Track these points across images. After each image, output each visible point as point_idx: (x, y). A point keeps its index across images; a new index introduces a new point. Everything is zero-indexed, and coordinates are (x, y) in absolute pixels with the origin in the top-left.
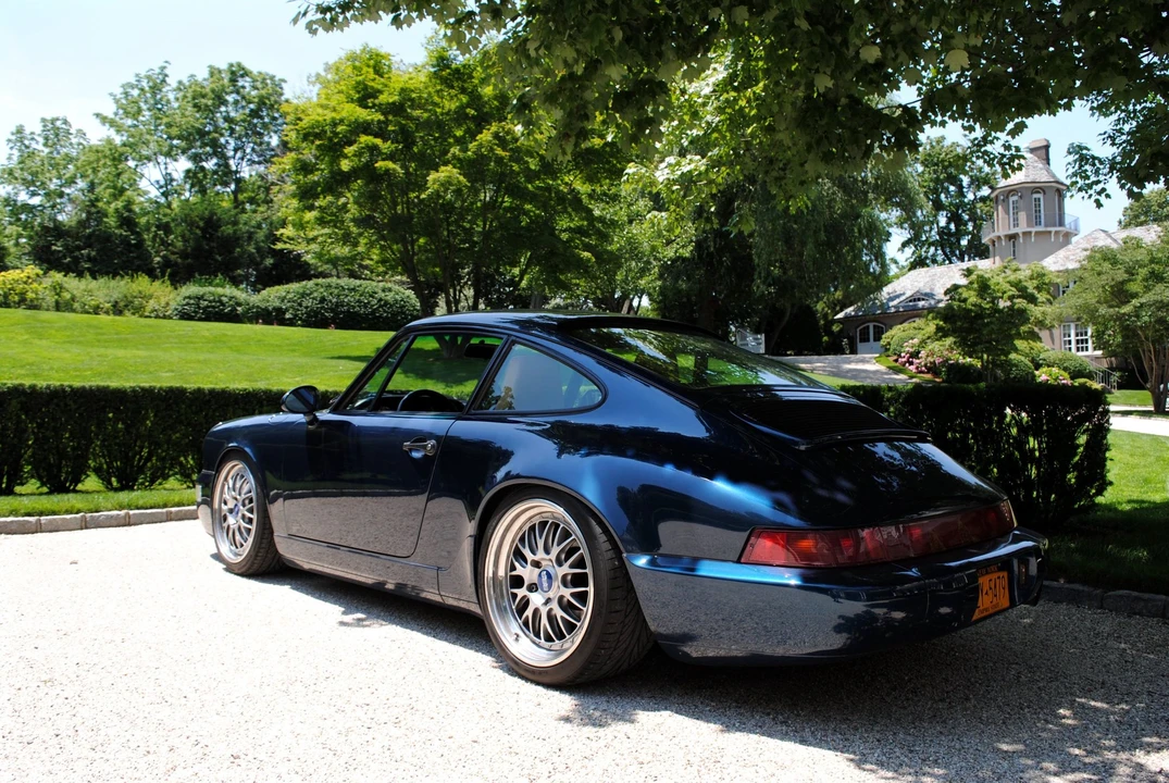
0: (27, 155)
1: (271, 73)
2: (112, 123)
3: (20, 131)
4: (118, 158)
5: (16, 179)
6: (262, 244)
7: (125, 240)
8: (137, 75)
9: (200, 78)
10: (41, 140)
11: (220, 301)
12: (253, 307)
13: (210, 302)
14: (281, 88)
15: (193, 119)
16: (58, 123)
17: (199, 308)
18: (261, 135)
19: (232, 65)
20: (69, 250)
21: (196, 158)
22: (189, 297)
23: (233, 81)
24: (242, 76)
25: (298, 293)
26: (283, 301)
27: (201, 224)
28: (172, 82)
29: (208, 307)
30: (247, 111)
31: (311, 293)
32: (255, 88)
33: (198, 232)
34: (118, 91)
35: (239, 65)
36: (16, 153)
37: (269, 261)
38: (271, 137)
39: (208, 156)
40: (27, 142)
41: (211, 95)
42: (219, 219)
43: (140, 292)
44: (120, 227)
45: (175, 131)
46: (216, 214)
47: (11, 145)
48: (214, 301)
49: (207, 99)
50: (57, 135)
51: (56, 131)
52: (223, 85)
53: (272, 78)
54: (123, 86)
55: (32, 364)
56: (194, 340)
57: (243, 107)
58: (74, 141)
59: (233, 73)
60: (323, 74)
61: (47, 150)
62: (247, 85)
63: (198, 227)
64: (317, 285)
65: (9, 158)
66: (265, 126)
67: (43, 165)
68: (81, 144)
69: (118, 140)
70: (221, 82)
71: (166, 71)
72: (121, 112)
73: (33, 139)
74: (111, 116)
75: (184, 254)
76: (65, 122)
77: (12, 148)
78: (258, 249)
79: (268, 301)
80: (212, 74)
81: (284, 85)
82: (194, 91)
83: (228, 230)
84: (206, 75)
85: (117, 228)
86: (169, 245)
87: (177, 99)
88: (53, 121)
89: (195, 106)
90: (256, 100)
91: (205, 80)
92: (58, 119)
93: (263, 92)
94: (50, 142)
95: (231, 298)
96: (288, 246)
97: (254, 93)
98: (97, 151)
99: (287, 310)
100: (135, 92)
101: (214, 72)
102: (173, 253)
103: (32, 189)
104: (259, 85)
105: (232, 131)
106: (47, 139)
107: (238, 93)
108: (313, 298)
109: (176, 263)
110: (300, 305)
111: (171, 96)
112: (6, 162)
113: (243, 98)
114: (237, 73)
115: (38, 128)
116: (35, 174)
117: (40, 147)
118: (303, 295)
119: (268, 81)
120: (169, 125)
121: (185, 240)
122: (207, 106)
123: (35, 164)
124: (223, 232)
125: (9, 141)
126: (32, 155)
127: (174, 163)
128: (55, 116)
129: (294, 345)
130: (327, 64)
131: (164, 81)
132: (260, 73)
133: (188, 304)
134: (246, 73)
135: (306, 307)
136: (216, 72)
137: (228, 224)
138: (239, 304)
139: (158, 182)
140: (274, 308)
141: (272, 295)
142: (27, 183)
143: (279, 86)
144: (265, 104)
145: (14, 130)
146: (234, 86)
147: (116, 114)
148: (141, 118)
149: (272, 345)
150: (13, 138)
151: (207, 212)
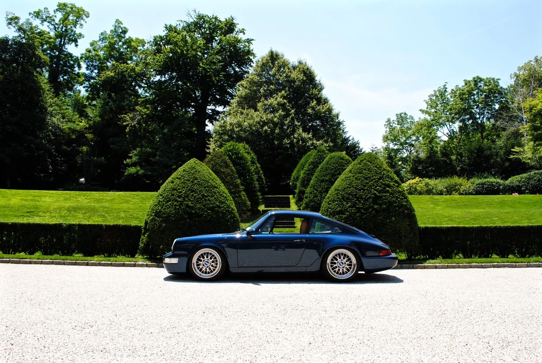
0: (392, 129)
1: (492, 77)
2: (427, 112)
3: (389, 120)
4: (430, 126)
5: (389, 139)
6: (503, 157)
7: (445, 162)
8: (434, 91)
9: (460, 86)
10: (396, 123)
11: (492, 185)
12: (507, 186)
13: (488, 185)
14: (498, 83)
15: (460, 105)
16: (403, 115)
17: (484, 188)
18: (491, 105)
19: (475, 78)
20: (424, 168)
21: (463, 121)
22: (479, 184)
23: (476, 84)
24: (480, 82)
25: (527, 178)
26: (520, 182)
27: (476, 151)
28: (449, 90)
29: (487, 187)
30: (483, 96)
31: (533, 178)
32: (486, 85)
33: (475, 155)
34: (427, 99)
35: (478, 77)
36: (388, 129)
37: (507, 164)
38: (495, 105)
39: (469, 119)
40: (391, 125)
41: (467, 93)
42: (483, 148)
43: (455, 183)
44: (442, 157)
45: (454, 111)
46: (481, 146)
47: (386, 126)
48: (490, 185)
49: (465, 95)
50: (402, 120)
51: (402, 118)
52: (472, 88)
53: (493, 79)
54: (429, 96)
55: (448, 216)
56: (492, 203)
57: (481, 95)
58: (409, 121)
59: (475, 81)
60: (518, 72)
61: (399, 126)
62: (482, 85)
63: (474, 153)
64: (535, 174)
65: (386, 132)
66: (492, 101)
67: (399, 133)
68: (412, 121)
69: (429, 118)
70: (471, 86)
71: (446, 86)
72: (429, 107)
73: (394, 123)
74: (426, 109)
75: (469, 165)
76: (405, 114)
77: (386, 128)
78: (502, 159)
79: (513, 183)
80: (466, 84)
81: (499, 81)
82: (460, 93)
83: (488, 152)
84: (464, 84)
85: (441, 157)
86: (463, 162)
87: (451, 97)
88: (401, 114)
89: (461, 99)
90: (487, 91)
91: (463, 86)
92: (402, 113)
93: (490, 87)
94: (400, 123)
95: (497, 183)
96: (515, 156)
97: (486, 87)
98: (421, 124)
99: (522, 186)
100: (434, 98)
101: (467, 83)
102: (465, 165)
103: (394, 142)
104: (488, 84)
105: (478, 106)
106: (398, 122)
107: (478, 89)
108: (534, 180)
109: (467, 169)
110: (528, 183)
111: (449, 96)
112: (385, 134)
113: (481, 91)
114: (477, 80)
115: (395, 118)
116: (396, 137)
117: (396, 126)
118: (529, 179)
119: (492, 81)
120: (451, 109)
121: (469, 158)
122: (466, 98)
123: (396, 133)
124: (486, 154)
125: (385, 125)
126: (394, 129)
127: (454, 124)
128: (401, 112)
129: (535, 203)
130: (519, 67)
131: (446, 91)
132: (487, 78)
133: (478, 187)
134: (481, 80)
135: (532, 184)
136: (468, 82)
137: (487, 150)
138: (500, 185)
139: (448, 133)
140: (516, 186)
141: (514, 180)
142: (392, 141)
143: (496, 82)
144: (492, 92)
145: (386, 120)
146: (477, 87)
147: (427, 108)
148: (438, 108)
149: (525, 203)
150: (386, 123)
151: (477, 146)
